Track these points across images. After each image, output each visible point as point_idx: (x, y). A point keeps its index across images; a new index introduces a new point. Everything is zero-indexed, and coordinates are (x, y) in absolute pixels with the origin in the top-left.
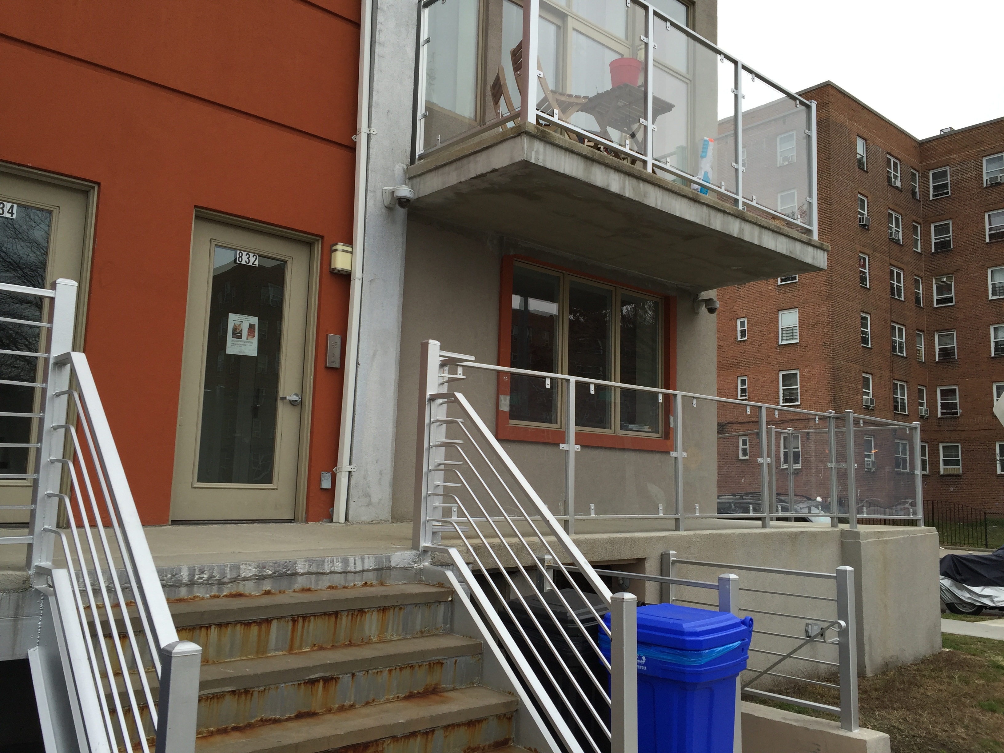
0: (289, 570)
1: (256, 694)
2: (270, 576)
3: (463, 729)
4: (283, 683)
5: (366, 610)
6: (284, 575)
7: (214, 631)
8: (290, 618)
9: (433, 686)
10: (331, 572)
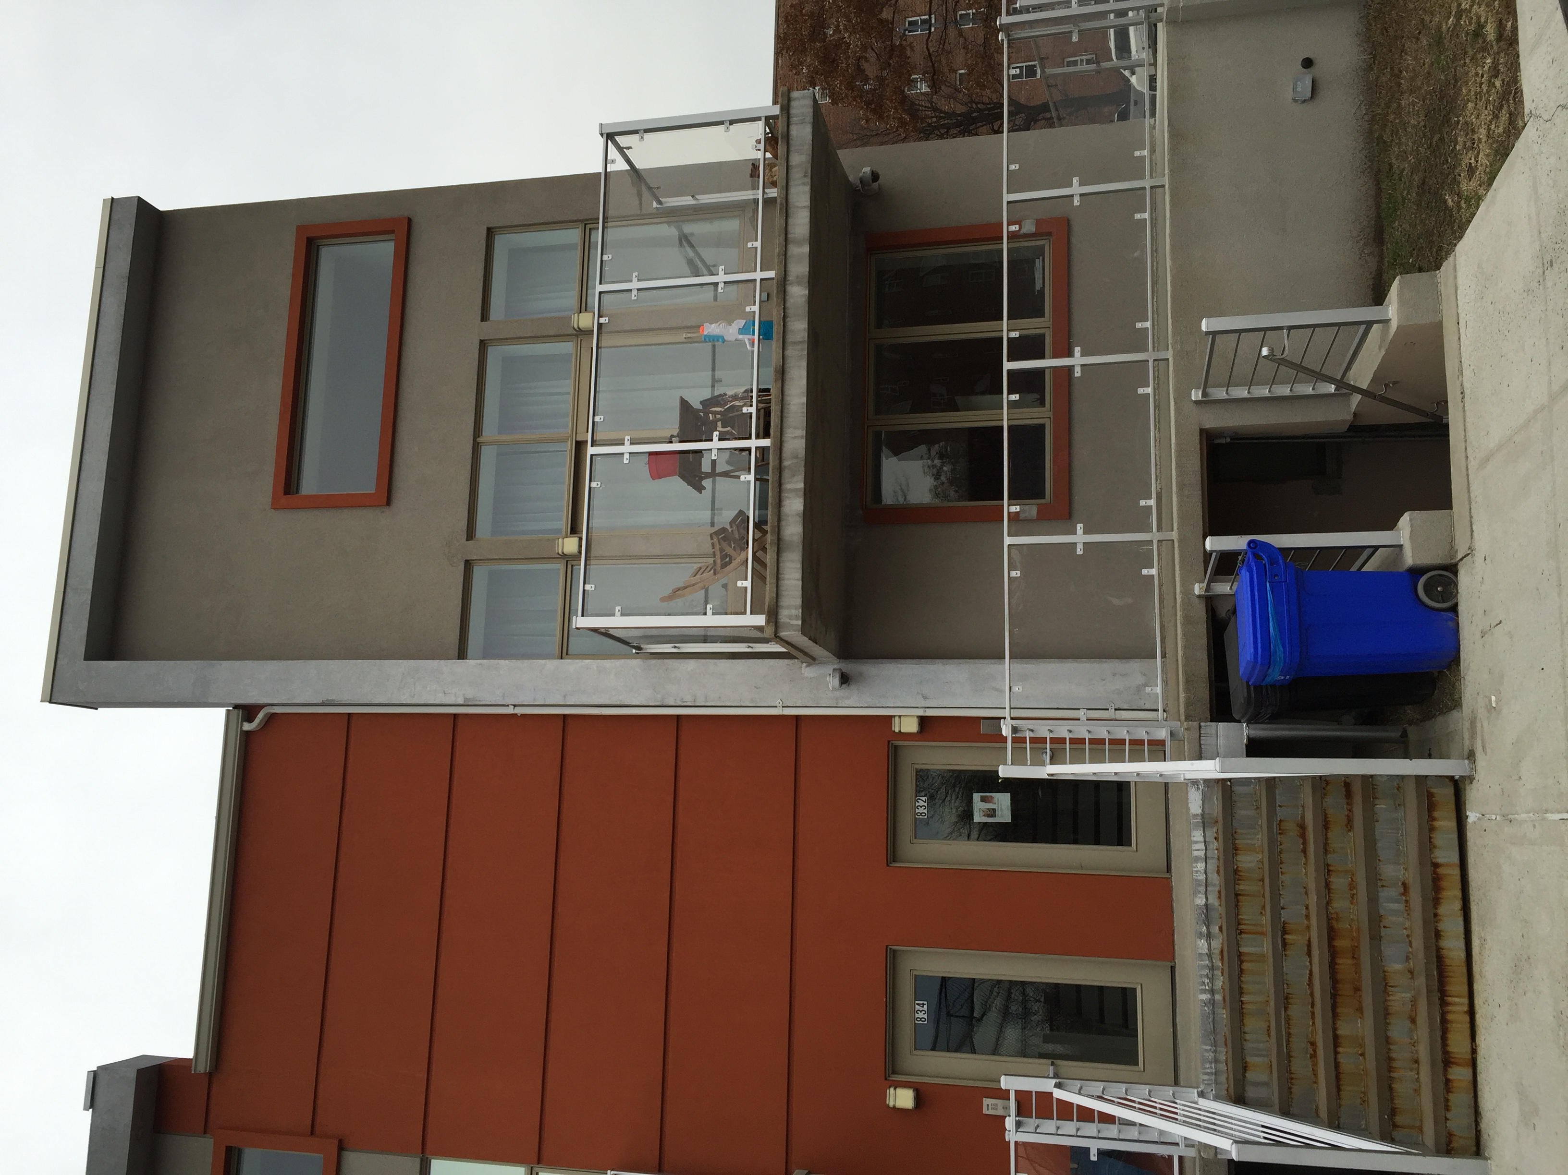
0: (1203, 911)
1: (1289, 991)
2: (1208, 928)
3: (1330, 835)
4: (1283, 969)
5: (1235, 867)
6: (1207, 915)
7: (1245, 998)
8: (1239, 936)
9: (1298, 829)
10: (1206, 873)
